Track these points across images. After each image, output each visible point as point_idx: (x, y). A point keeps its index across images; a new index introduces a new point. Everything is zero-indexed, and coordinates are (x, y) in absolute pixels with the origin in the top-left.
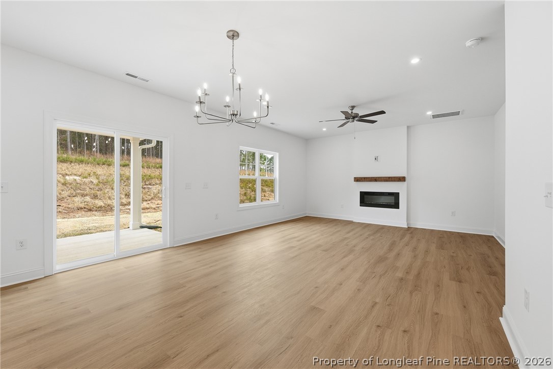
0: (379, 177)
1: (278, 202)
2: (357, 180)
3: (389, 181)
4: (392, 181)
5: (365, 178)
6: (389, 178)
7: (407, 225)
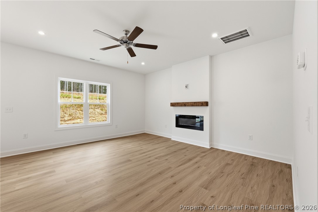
0: (187, 103)
1: (109, 123)
2: (173, 105)
3: (195, 106)
4: (197, 106)
5: (177, 103)
6: (194, 103)
7: (210, 145)
